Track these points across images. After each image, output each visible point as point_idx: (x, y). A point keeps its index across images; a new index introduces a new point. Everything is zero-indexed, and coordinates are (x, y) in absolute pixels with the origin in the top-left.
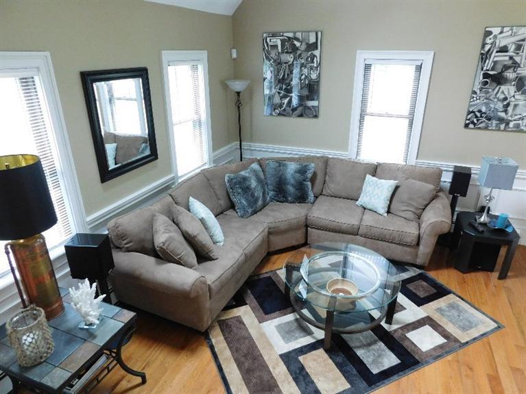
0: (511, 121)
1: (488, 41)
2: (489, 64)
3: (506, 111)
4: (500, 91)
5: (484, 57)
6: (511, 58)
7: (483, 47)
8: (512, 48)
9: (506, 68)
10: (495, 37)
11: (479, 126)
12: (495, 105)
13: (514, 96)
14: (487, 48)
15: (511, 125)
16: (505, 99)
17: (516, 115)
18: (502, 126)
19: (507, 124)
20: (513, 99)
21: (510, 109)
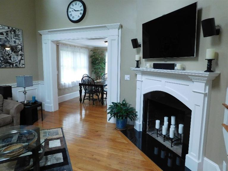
0: (14, 63)
4: (6, 51)
6: (6, 38)
8: (5, 34)
9: (5, 42)
11: (2, 67)
12: (6, 57)
13: (12, 54)
15: (14, 65)
17: (15, 61)
18: (11, 66)
19: (13, 65)
20: (12, 55)
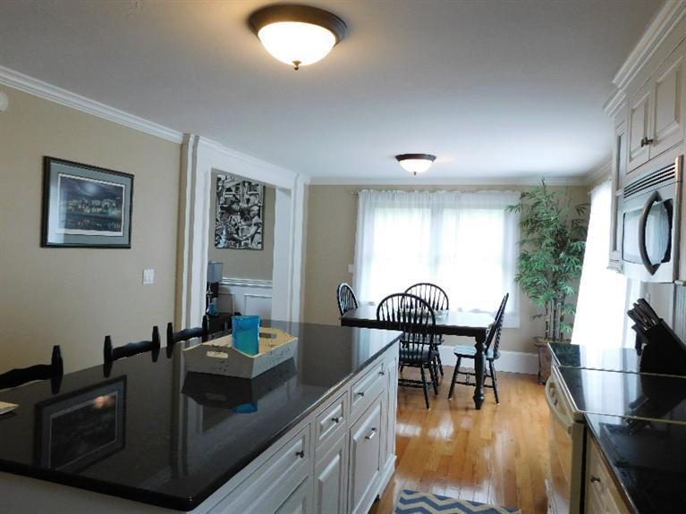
1: (220, 184)
2: (222, 199)
3: (237, 234)
4: (232, 219)
5: (219, 195)
6: (234, 195)
7: (218, 188)
8: (234, 189)
9: (233, 203)
10: (223, 182)
14: (220, 188)
16: (236, 224)
21: (240, 232)
